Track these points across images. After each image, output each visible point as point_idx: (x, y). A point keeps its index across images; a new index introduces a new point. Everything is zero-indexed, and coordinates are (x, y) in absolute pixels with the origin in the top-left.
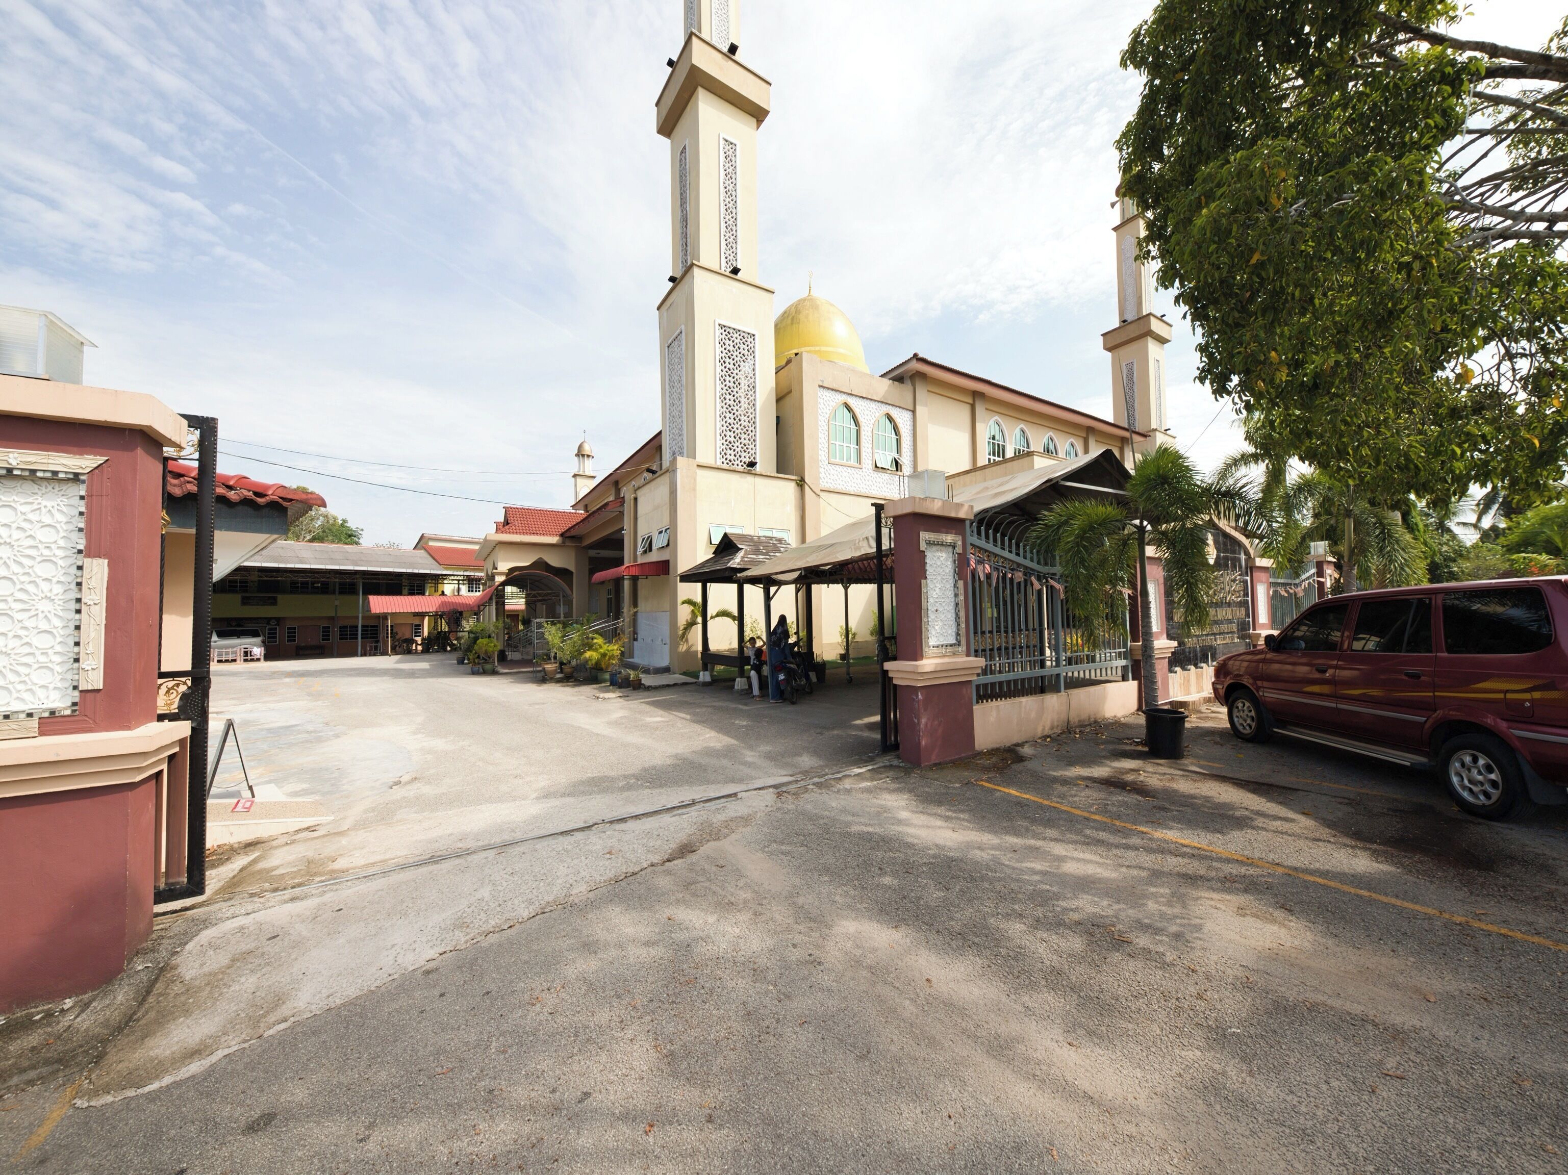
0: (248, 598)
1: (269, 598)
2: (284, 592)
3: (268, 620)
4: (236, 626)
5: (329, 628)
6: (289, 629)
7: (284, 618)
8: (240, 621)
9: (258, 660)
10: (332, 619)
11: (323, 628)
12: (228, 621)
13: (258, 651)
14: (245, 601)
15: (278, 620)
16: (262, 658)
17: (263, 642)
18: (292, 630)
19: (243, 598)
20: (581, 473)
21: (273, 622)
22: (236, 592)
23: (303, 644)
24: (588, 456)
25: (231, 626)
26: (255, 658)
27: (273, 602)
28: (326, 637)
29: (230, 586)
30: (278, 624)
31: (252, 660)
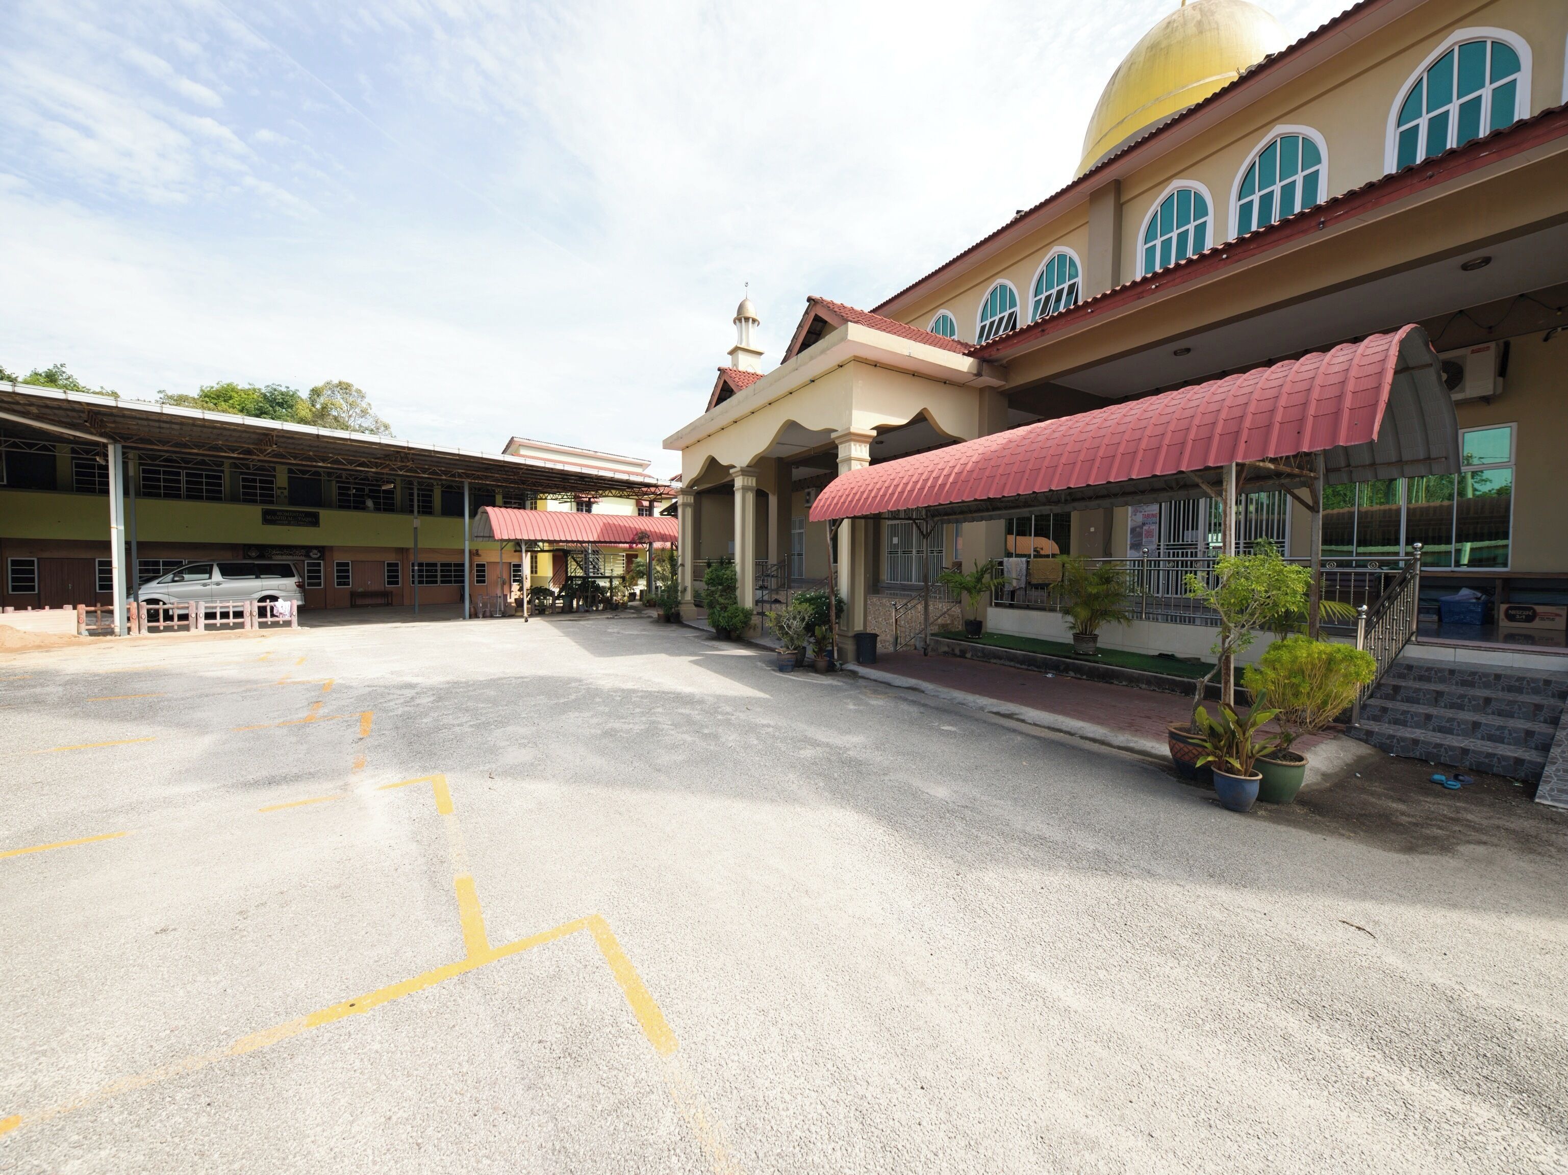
0: (274, 513)
1: (308, 514)
2: (328, 505)
3: (307, 549)
4: (258, 558)
5: (397, 565)
6: (338, 564)
7: (331, 548)
8: (263, 550)
9: (288, 624)
10: (402, 551)
11: (389, 565)
12: (246, 549)
13: (286, 607)
14: (269, 518)
15: (322, 550)
16: (295, 620)
17: (300, 586)
18: (343, 568)
19: (266, 513)
20: (743, 346)
21: (314, 554)
22: (254, 501)
23: (360, 590)
24: (754, 321)
25: (250, 558)
26: (281, 619)
27: (314, 521)
28: (393, 579)
29: (244, 494)
30: (322, 557)
31: (275, 625)
